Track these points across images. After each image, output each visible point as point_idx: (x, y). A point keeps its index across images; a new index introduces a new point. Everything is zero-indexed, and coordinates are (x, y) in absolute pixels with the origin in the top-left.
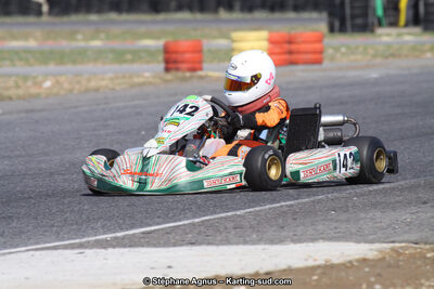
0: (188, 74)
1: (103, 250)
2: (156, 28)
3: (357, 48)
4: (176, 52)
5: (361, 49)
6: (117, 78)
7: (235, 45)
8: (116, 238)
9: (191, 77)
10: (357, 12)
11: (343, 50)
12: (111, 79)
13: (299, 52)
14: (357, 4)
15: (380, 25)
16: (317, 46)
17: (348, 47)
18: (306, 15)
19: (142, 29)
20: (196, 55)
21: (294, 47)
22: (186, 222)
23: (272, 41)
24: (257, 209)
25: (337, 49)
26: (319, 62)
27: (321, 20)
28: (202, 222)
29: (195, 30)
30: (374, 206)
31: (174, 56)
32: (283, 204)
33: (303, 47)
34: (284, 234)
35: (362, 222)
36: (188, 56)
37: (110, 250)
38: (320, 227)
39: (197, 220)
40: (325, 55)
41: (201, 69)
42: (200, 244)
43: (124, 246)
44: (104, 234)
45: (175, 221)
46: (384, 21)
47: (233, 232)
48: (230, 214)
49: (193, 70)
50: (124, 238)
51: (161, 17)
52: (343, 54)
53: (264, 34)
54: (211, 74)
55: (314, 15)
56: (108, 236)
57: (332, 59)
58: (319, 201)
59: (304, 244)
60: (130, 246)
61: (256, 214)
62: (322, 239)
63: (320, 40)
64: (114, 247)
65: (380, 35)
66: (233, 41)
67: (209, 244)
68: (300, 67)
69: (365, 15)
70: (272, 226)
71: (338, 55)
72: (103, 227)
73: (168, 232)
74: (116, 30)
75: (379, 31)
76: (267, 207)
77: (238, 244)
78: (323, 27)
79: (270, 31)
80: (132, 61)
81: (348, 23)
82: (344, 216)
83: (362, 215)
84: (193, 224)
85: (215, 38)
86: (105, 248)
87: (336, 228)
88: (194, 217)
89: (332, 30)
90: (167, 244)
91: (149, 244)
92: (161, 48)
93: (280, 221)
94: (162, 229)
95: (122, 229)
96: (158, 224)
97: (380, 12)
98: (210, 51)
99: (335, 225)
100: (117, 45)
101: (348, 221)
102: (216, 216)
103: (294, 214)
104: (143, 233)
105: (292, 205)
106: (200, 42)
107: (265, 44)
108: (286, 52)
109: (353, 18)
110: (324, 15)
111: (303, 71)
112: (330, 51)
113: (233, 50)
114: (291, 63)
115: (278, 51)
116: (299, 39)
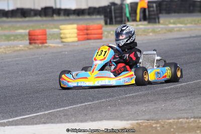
0: (40, 45)
1: (3, 127)
2: (25, 24)
4: (35, 35)
6: (7, 48)
7: (62, 31)
8: (9, 122)
9: (42, 47)
10: (117, 15)
11: (112, 32)
12: (5, 48)
13: (91, 34)
14: (117, 11)
15: (128, 21)
16: (100, 31)
18: (94, 17)
19: (18, 25)
20: (44, 36)
21: (89, 32)
22: (41, 113)
23: (78, 29)
24: (74, 106)
25: (109, 32)
26: (101, 38)
27: (102, 19)
28: (49, 113)
29: (43, 25)
30: (128, 104)
31: (33, 37)
32: (86, 104)
33: (93, 31)
34: (87, 117)
35: (123, 111)
36: (40, 37)
37: (6, 127)
38: (104, 114)
39: (46, 112)
40: (103, 35)
41: (46, 43)
42: (48, 123)
43: (13, 125)
44: (3, 119)
45: (36, 113)
46: (130, 19)
47: (63, 117)
48: (62, 109)
49: (43, 43)
50: (12, 121)
51: (27, 19)
53: (75, 26)
54: (51, 45)
55: (98, 17)
56: (5, 121)
57: (107, 37)
58: (103, 102)
59: (96, 122)
60: (16, 125)
61: (74, 109)
62: (105, 119)
63: (101, 29)
64: (8, 126)
66: (61, 30)
67: (52, 123)
68: (92, 41)
69: (121, 17)
70: (81, 114)
71: (110, 35)
72: (3, 117)
73: (33, 118)
74: (6, 25)
75: (128, 23)
76: (79, 105)
77: (66, 122)
78: (102, 22)
79: (78, 25)
80: (14, 40)
81: (114, 20)
82: (114, 109)
83: (123, 108)
84: (45, 114)
85: (52, 28)
86: (4, 126)
87: (111, 114)
88: (45, 111)
89: (106, 23)
90: (33, 124)
91: (25, 124)
92: (27, 34)
93: (85, 112)
94: (31, 117)
95: (11, 118)
96: (28, 114)
97: (128, 15)
98: (50, 34)
99: (110, 113)
100: (7, 32)
101: (116, 111)
102: (55, 110)
103: (91, 108)
104: (21, 119)
105: (90, 104)
106: (45, 30)
107: (76, 31)
108: (85, 34)
109: (115, 18)
110: (102, 17)
111: (93, 43)
112: (106, 33)
113: (61, 34)
114: (88, 39)
115: (81, 33)
116: (91, 28)
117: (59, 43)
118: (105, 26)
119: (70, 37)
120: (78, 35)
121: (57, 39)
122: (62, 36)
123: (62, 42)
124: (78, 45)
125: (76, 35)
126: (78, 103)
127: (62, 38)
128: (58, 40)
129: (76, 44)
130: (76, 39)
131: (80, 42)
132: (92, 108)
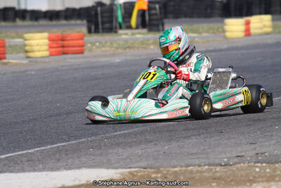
3: (106, 43)
5: (108, 44)
7: (27, 42)
10: (105, 19)
11: (97, 44)
13: (68, 46)
14: (105, 15)
15: (121, 28)
16: (80, 42)
17: (100, 42)
18: (73, 22)
20: (2, 49)
21: (65, 43)
23: (50, 39)
24: (43, 148)
26: (82, 52)
27: (83, 25)
28: (6, 157)
30: (118, 145)
32: (59, 145)
33: (71, 43)
34: (60, 164)
35: (110, 155)
38: (83, 159)
39: (2, 157)
40: (85, 48)
41: (5, 58)
42: (5, 172)
46: (123, 26)
47: (26, 164)
48: (24, 152)
52: (97, 47)
53: (46, 35)
54: (11, 61)
55: (79, 22)
57: (90, 50)
58: (83, 143)
59: (73, 171)
61: (42, 152)
62: (85, 167)
63: (82, 39)
65: (121, 35)
66: (26, 40)
67: (11, 172)
68: (70, 56)
69: (111, 22)
70: (52, 159)
71: (94, 48)
75: (120, 32)
76: (49, 147)
77: (30, 171)
78: (84, 30)
79: (49, 33)
81: (100, 27)
82: (99, 152)
83: (111, 151)
85: (13, 38)
87: (93, 160)
89: (90, 31)
93: (57, 156)
97: (120, 19)
98: (10, 46)
99: (93, 157)
101: (101, 155)
102: (16, 154)
105: (64, 146)
106: (4, 40)
107: (47, 41)
108: (60, 46)
109: (103, 23)
110: (85, 22)
111: (71, 58)
112: (89, 45)
113: (25, 45)
114: (64, 53)
115: (55, 45)
116: (68, 38)
117: (22, 59)
118: (88, 35)
119: (39, 51)
120: (50, 47)
121: (20, 52)
122: (27, 48)
123: (28, 57)
124: (49, 62)
125: (47, 47)
126: (47, 144)
127: (26, 52)
128: (22, 55)
129: (47, 60)
130: (47, 53)
131: (52, 58)
132: (67, 150)
